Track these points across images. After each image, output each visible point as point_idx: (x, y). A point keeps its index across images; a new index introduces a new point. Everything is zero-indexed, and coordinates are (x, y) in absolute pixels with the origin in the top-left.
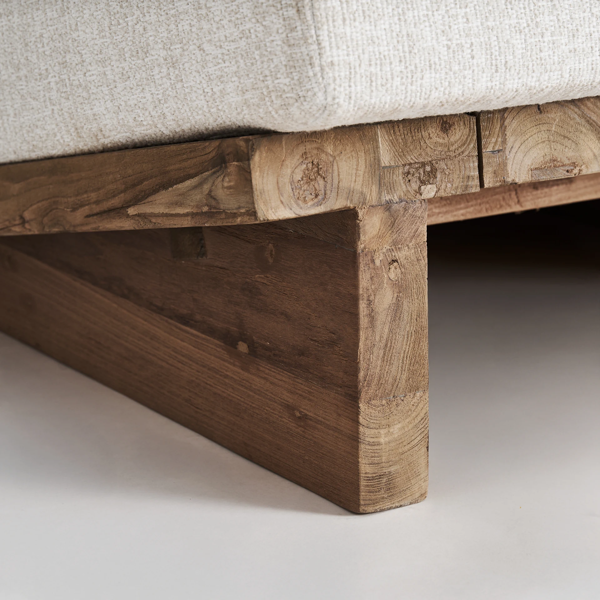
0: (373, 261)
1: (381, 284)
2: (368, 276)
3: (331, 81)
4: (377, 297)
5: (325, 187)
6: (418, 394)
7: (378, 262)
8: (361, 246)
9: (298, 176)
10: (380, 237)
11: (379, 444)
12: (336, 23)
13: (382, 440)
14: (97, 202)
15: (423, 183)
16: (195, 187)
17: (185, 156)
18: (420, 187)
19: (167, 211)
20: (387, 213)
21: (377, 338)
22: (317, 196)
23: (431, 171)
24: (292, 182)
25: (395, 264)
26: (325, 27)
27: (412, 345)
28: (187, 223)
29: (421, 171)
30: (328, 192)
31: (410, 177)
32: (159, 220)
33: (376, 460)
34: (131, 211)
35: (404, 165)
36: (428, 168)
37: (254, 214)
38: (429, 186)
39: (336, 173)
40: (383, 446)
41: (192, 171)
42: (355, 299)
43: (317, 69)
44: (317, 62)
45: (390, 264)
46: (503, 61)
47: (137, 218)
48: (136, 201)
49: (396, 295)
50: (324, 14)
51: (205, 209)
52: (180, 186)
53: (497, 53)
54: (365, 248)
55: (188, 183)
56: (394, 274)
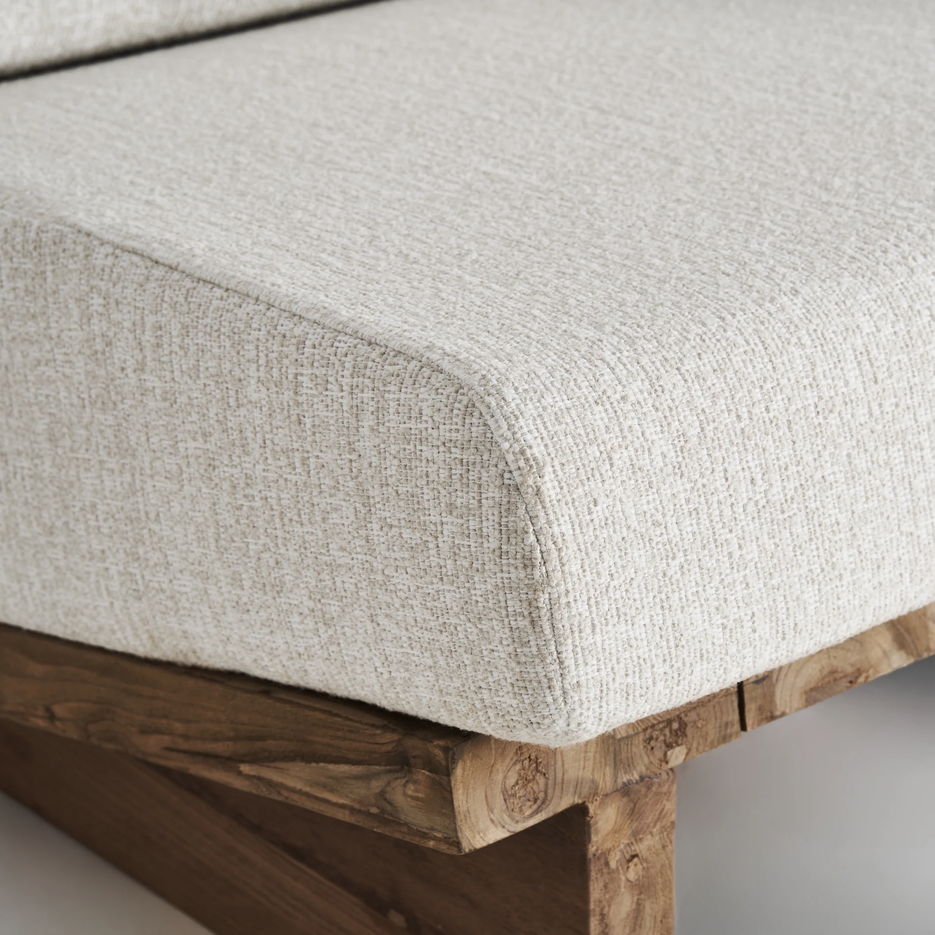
0: (607, 864)
1: (617, 889)
2: (601, 884)
3: (577, 706)
4: (613, 907)
5: (547, 785)
7: (613, 865)
8: (592, 849)
9: (511, 781)
10: (616, 831)
12: (583, 634)
14: (186, 737)
15: (669, 746)
16: (357, 778)
17: (340, 733)
18: (665, 754)
19: (307, 789)
20: (625, 799)
22: (535, 800)
23: (680, 728)
24: (504, 791)
25: (636, 860)
26: (569, 641)
28: (343, 816)
29: (667, 731)
30: (550, 791)
31: (653, 743)
32: (295, 797)
34: (245, 768)
35: (645, 729)
36: (675, 726)
37: (458, 844)
38: (678, 749)
39: (559, 764)
41: (351, 756)
42: (584, 916)
43: (558, 692)
44: (557, 685)
45: (629, 861)
46: (792, 625)
47: (255, 781)
48: (254, 759)
49: (635, 898)
50: (567, 626)
51: (374, 810)
52: (331, 767)
53: (784, 617)
54: (597, 850)
55: (344, 768)
56: (633, 873)
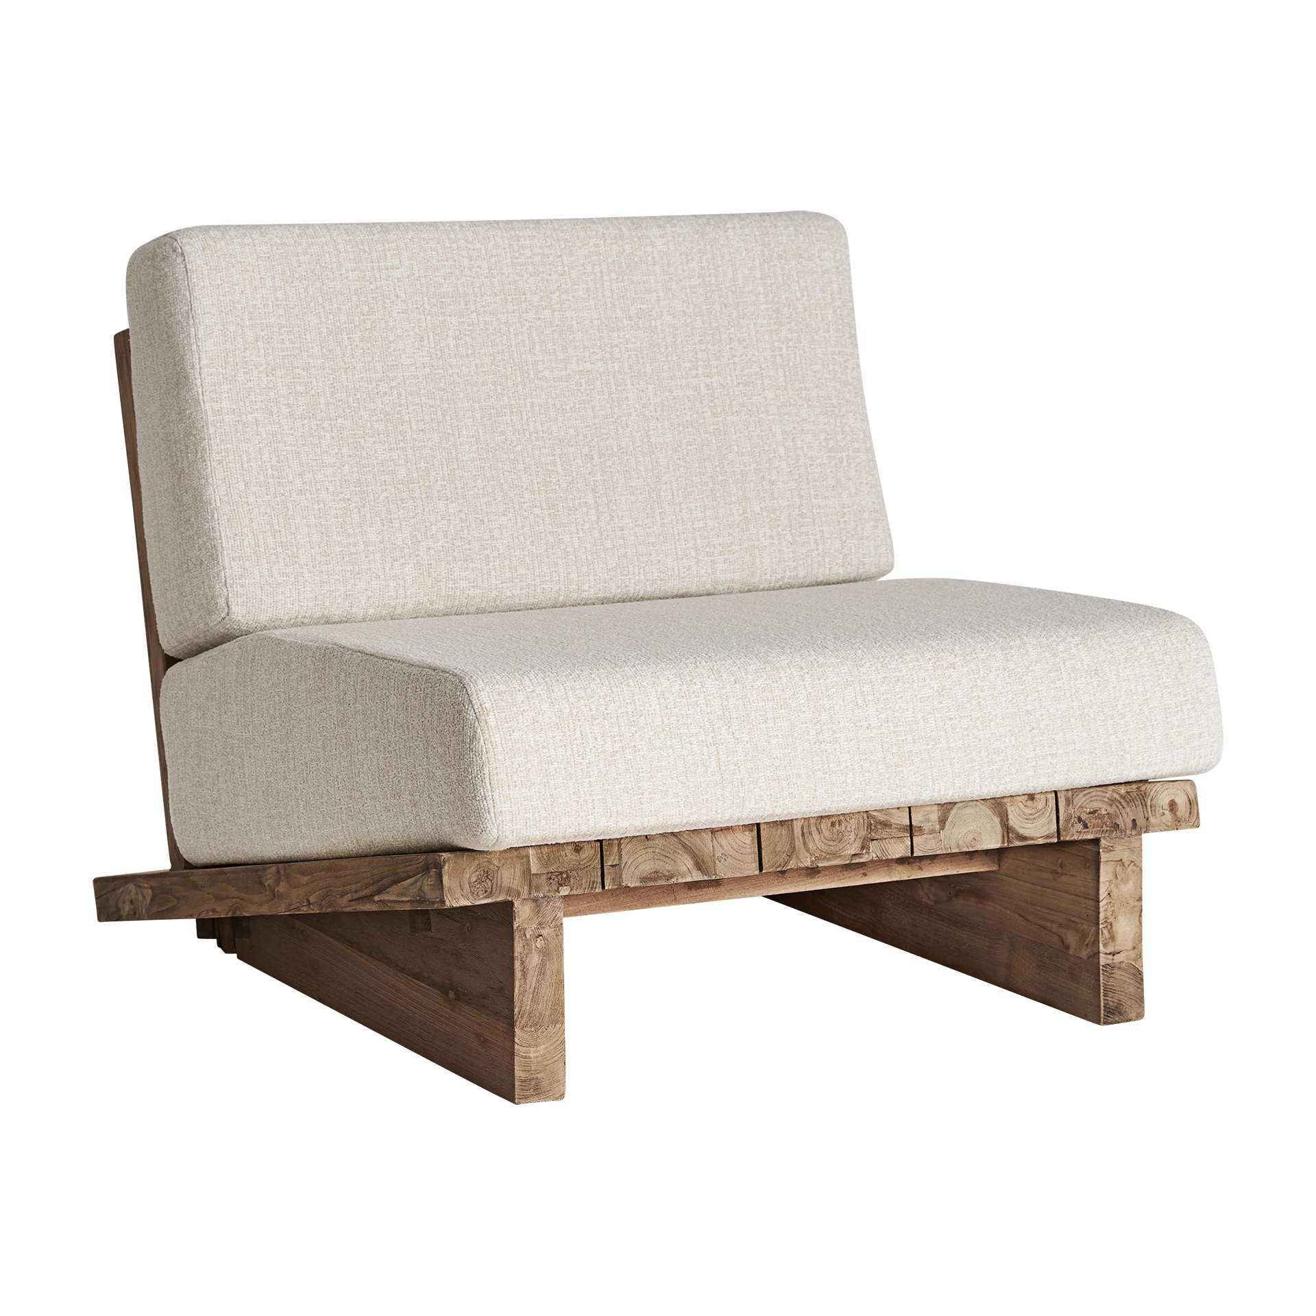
0: (525, 935)
1: (530, 950)
2: (522, 945)
4: (528, 959)
5: (492, 886)
6: (558, 1026)
7: (528, 936)
8: (515, 926)
9: (474, 879)
10: (530, 919)
11: (529, 1058)
13: (532, 1055)
14: (356, 891)
15: (560, 885)
16: (412, 884)
17: (407, 864)
18: (558, 888)
19: (397, 899)
20: (535, 904)
21: (528, 987)
22: (486, 892)
23: (567, 877)
24: (469, 883)
25: (541, 938)
27: (553, 993)
28: (408, 907)
29: (560, 877)
30: (494, 890)
31: (551, 881)
32: (392, 905)
33: (527, 1068)
34: (376, 898)
35: (548, 873)
36: (565, 876)
37: (443, 902)
38: (565, 887)
39: (499, 877)
40: (533, 1060)
41: (411, 874)
42: (512, 960)
45: (537, 937)
47: (379, 903)
48: (379, 892)
49: (541, 958)
51: (418, 898)
52: (404, 883)
54: (519, 926)
55: (409, 881)
56: (540, 943)
